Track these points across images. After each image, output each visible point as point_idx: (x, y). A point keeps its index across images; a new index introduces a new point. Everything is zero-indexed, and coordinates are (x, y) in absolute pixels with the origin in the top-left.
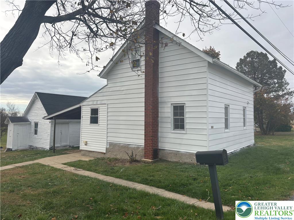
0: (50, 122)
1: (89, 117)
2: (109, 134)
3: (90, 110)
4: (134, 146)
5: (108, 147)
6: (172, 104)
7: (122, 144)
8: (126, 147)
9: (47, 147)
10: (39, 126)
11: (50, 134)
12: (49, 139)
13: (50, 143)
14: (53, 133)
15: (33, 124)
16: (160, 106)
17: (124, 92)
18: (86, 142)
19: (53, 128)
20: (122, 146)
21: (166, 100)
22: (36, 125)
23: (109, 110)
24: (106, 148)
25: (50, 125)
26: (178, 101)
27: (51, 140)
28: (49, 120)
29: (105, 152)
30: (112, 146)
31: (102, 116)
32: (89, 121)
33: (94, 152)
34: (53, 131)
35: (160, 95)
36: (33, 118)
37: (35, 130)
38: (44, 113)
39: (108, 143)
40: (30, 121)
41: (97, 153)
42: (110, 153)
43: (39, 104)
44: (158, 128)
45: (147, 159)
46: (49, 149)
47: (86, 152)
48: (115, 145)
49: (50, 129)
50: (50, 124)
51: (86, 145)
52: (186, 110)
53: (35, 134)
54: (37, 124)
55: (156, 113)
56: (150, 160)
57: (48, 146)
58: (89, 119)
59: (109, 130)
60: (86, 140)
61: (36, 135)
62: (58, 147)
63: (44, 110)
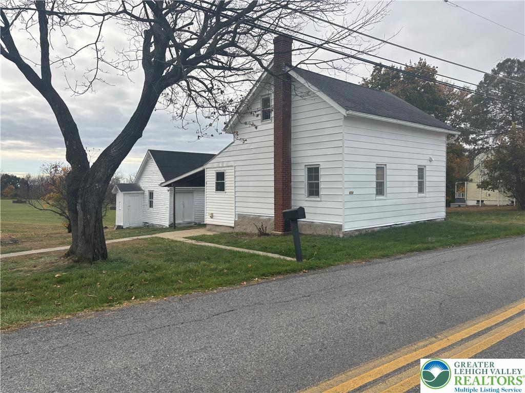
0: (168, 190)
1: (215, 182)
2: (237, 204)
3: (215, 174)
4: (265, 218)
5: (236, 219)
6: (306, 166)
7: (252, 216)
8: (257, 218)
9: (166, 224)
10: (155, 196)
11: (169, 207)
12: (168, 213)
13: (170, 218)
14: (173, 205)
15: (147, 194)
16: (292, 168)
17: (253, 151)
18: (212, 214)
19: (173, 199)
20: (252, 218)
21: (300, 160)
22: (151, 194)
23: (237, 174)
24: (235, 221)
25: (169, 195)
26: (313, 161)
27: (170, 214)
28: (167, 188)
29: (233, 225)
30: (241, 218)
31: (228, 181)
32: (215, 188)
33: (221, 226)
34: (173, 203)
35: (293, 155)
36: (145, 185)
37: (150, 201)
38: (160, 178)
39: (237, 215)
40: (143, 189)
41: (224, 227)
42: (239, 227)
43: (153, 167)
44: (291, 195)
45: (277, 231)
46: (168, 226)
47: (212, 226)
48: (244, 217)
49: (169, 199)
50: (169, 193)
51: (212, 217)
52: (321, 173)
53: (150, 207)
54: (153, 193)
55: (288, 177)
56: (280, 233)
57: (168, 223)
58: (215, 185)
59: (237, 199)
60: (212, 212)
61: (151, 209)
62: (180, 224)
63: (160, 174)
